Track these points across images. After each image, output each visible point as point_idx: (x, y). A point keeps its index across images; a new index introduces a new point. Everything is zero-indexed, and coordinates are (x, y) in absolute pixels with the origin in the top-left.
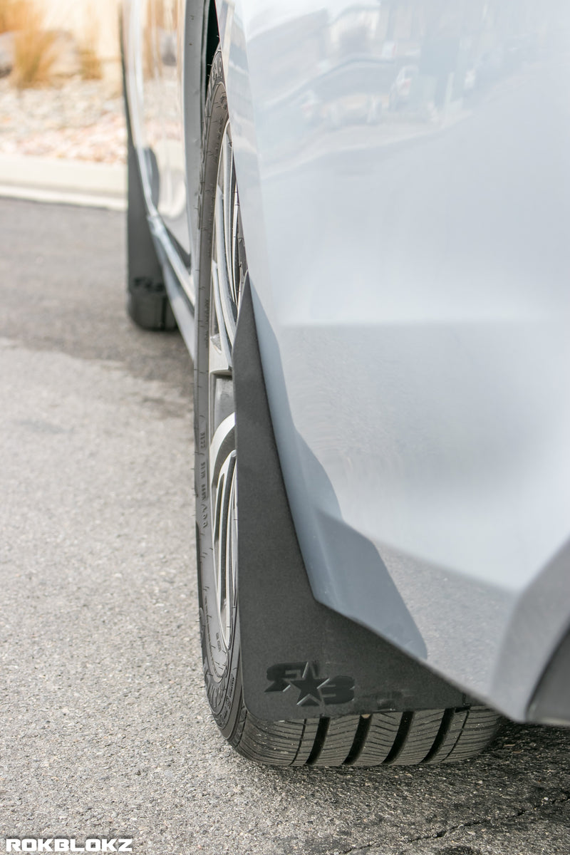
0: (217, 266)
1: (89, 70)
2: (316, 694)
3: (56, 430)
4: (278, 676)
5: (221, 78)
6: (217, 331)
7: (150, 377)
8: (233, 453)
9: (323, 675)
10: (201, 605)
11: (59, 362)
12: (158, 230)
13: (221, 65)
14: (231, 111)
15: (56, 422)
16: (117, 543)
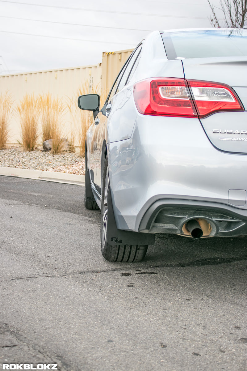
0: (106, 188)
1: (71, 150)
2: (117, 242)
3: (72, 225)
4: (112, 239)
5: (107, 159)
6: (105, 198)
7: (90, 217)
8: (107, 215)
9: (118, 239)
10: (101, 241)
11: (71, 214)
12: (93, 186)
13: (107, 157)
14: (109, 163)
15: (72, 223)
16: (86, 239)
